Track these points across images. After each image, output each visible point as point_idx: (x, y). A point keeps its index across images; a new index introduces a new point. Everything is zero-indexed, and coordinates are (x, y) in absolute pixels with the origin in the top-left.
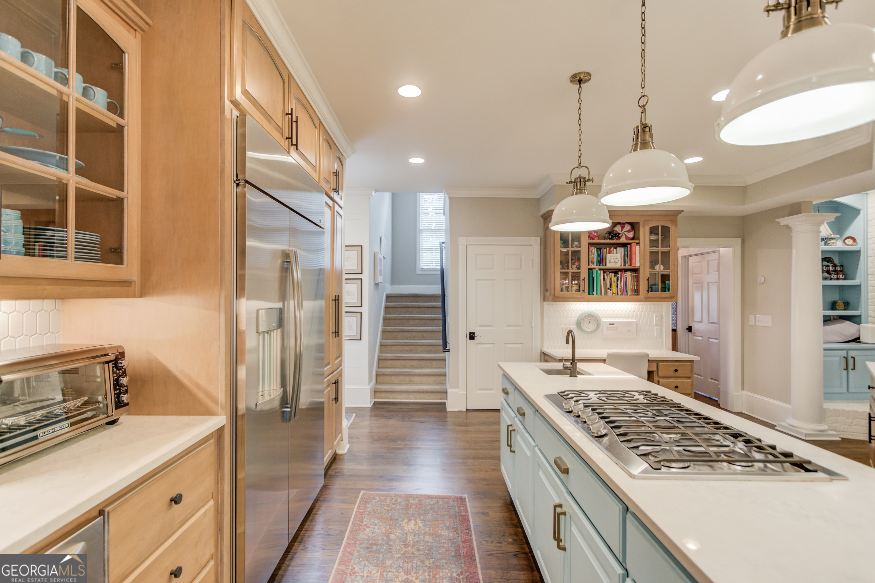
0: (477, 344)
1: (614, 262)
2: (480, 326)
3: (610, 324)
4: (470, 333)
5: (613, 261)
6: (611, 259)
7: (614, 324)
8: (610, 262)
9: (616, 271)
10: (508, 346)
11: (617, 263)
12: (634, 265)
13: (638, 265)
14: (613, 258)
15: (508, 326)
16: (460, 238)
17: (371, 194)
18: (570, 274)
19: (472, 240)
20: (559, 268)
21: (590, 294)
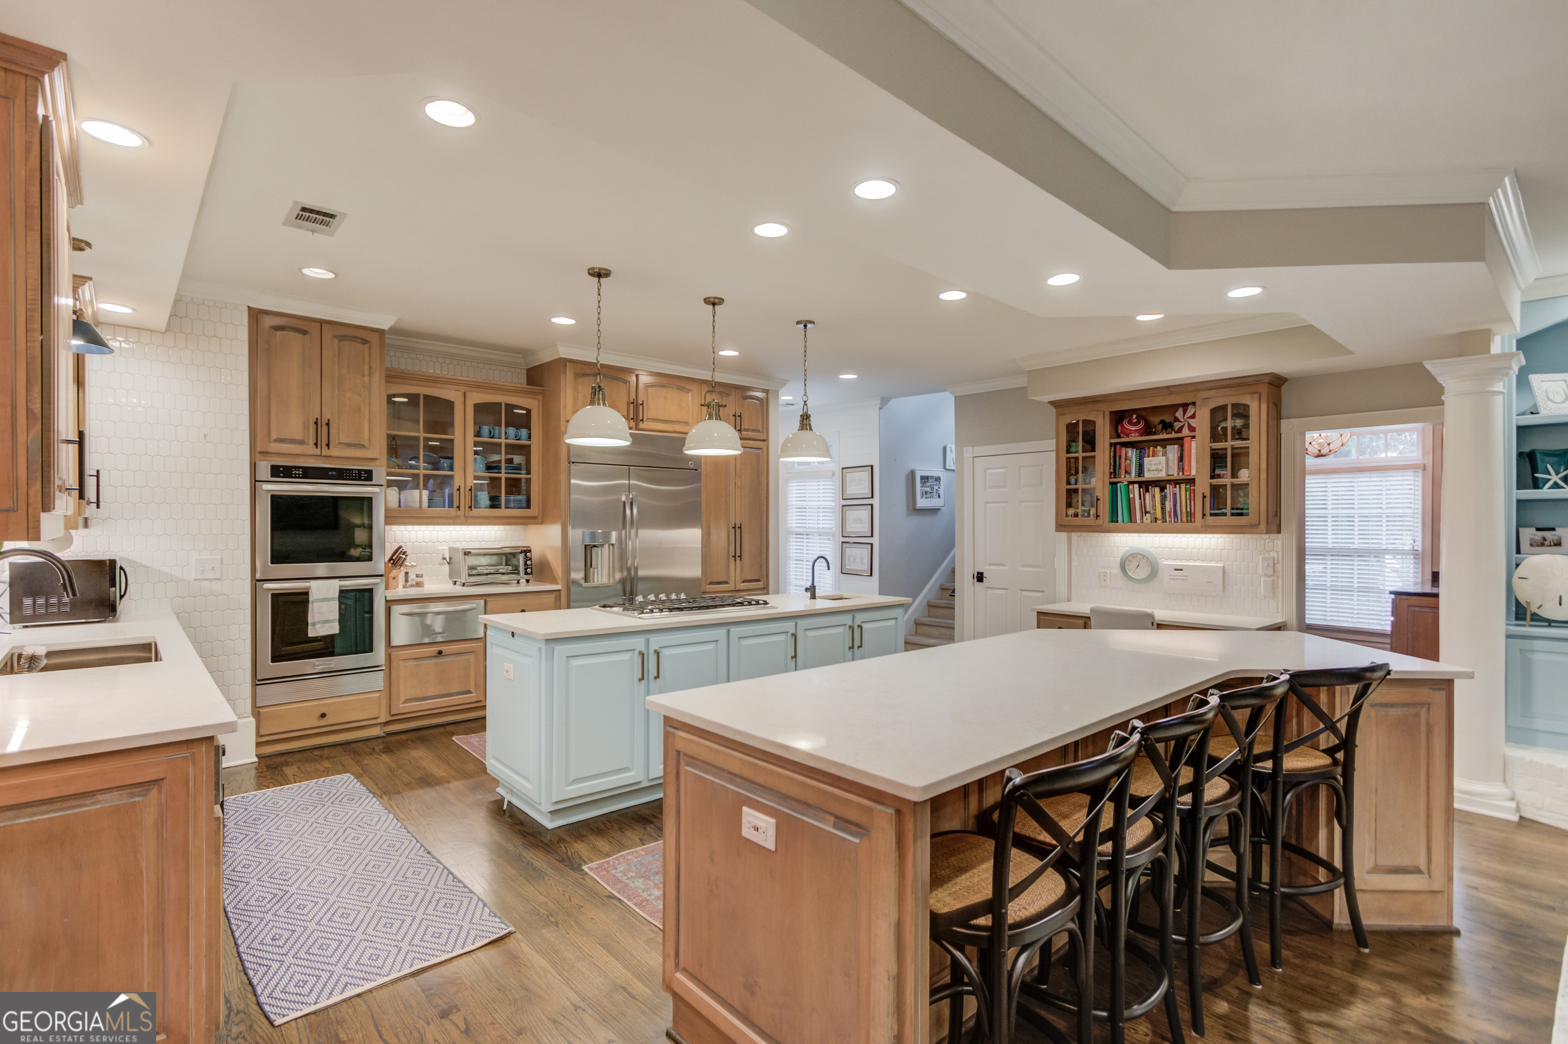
0: (987, 588)
1: (1156, 470)
2: (990, 564)
3: (1176, 570)
4: (978, 573)
5: (1153, 467)
6: (1151, 465)
7: (1181, 570)
8: (1149, 470)
9: (1161, 485)
10: (1025, 593)
11: (1161, 470)
12: (1188, 474)
13: (1193, 472)
14: (1153, 463)
15: (1025, 566)
16: (965, 449)
17: (881, 403)
18: (1080, 491)
19: (980, 450)
20: (1065, 483)
21: (1112, 521)
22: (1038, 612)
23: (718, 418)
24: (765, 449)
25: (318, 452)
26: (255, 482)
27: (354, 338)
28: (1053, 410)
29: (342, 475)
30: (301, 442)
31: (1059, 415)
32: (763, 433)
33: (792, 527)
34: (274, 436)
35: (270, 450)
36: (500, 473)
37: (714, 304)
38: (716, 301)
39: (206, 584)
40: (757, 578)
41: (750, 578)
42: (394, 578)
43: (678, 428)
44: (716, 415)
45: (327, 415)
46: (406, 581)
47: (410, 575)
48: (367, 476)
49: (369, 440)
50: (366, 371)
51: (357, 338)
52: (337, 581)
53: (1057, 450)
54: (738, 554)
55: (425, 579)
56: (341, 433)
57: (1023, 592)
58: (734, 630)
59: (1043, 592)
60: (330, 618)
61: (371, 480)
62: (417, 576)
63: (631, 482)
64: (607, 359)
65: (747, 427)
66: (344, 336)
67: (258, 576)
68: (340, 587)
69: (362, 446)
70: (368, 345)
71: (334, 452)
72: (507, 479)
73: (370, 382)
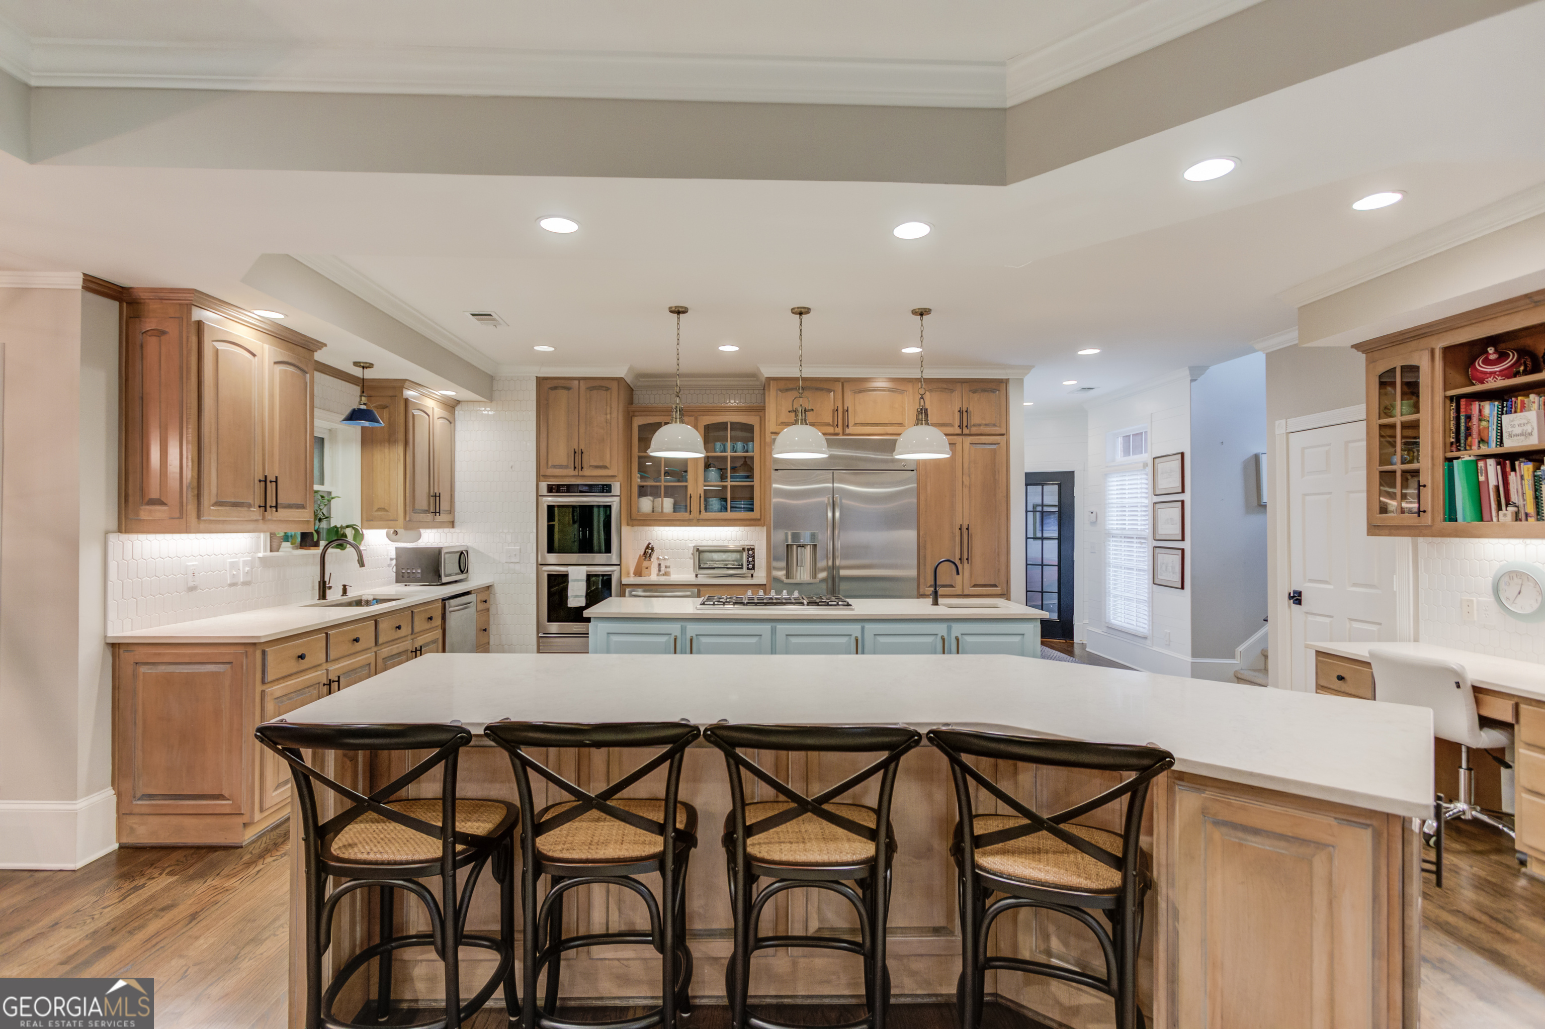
0: (1307, 613)
1: (1525, 435)
2: (1311, 581)
4: (1295, 592)
5: (1521, 431)
6: (1517, 426)
8: (1513, 436)
9: (1535, 458)
10: (1356, 625)
11: (1531, 434)
14: (1520, 423)
15: (1355, 585)
16: (1277, 423)
17: (1191, 375)
18: (1399, 475)
19: (1296, 423)
20: (1378, 463)
21: (1451, 520)
22: (1317, 652)
23: (804, 422)
24: (1003, 444)
25: (576, 473)
26: (538, 496)
27: (600, 388)
28: (1362, 357)
29: (590, 489)
30: (566, 467)
31: (1370, 362)
32: (1000, 427)
33: (1112, 529)
34: (550, 464)
35: (547, 474)
36: (727, 482)
37: (801, 314)
38: (803, 310)
39: (512, 565)
40: (993, 583)
41: (983, 583)
42: (647, 568)
43: (890, 429)
44: (802, 420)
45: (582, 447)
46: (659, 570)
47: (662, 565)
48: (606, 489)
49: (610, 462)
50: (608, 411)
51: (602, 387)
52: (585, 567)
53: (1368, 420)
54: (965, 556)
55: (671, 570)
56: (591, 459)
57: (1353, 623)
58: (780, 627)
59: (1380, 624)
60: (579, 594)
61: (610, 492)
62: (666, 567)
63: (835, 485)
64: (810, 372)
65: (977, 422)
66: (593, 387)
67: (539, 562)
68: (587, 572)
69: (605, 467)
70: (609, 391)
71: (587, 472)
72: (732, 486)
73: (611, 417)
